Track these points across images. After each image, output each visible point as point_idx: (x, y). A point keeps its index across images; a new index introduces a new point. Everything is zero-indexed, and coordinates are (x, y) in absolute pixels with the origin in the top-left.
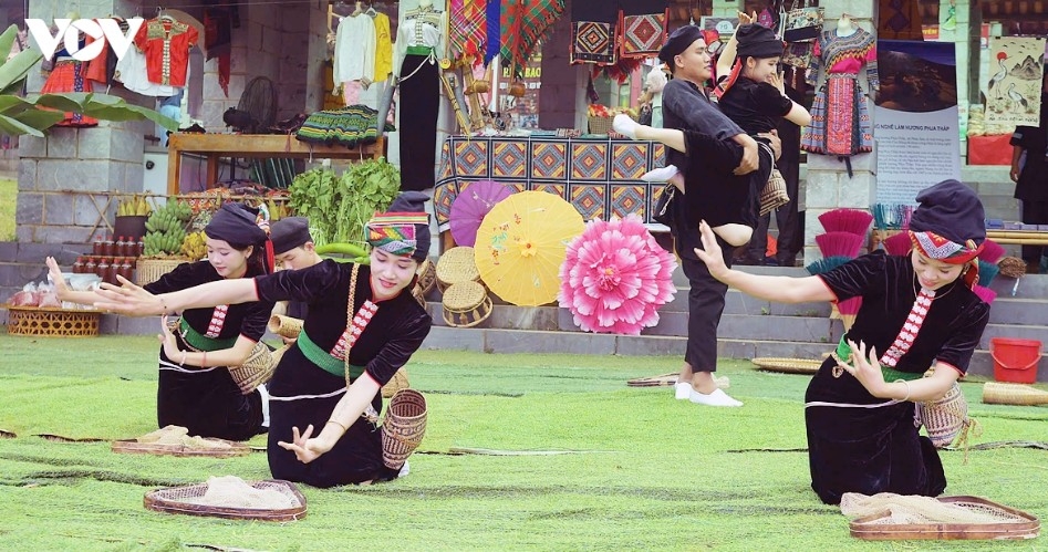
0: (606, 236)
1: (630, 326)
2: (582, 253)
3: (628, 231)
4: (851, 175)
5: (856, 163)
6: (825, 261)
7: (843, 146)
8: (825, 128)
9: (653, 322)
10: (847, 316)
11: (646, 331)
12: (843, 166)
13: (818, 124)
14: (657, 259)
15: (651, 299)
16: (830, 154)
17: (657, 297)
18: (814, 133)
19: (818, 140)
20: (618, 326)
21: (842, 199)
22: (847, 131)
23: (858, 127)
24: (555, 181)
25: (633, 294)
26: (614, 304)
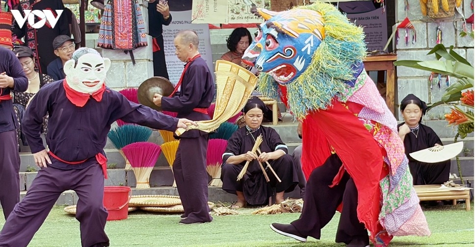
4: (134, 63)
5: (137, 54)
6: (119, 128)
7: (126, 43)
8: (113, 30)
10: (136, 168)
12: (128, 57)
13: (108, 28)
16: (118, 49)
18: (106, 34)
19: (109, 39)
21: (129, 81)
22: (128, 32)
23: (136, 28)
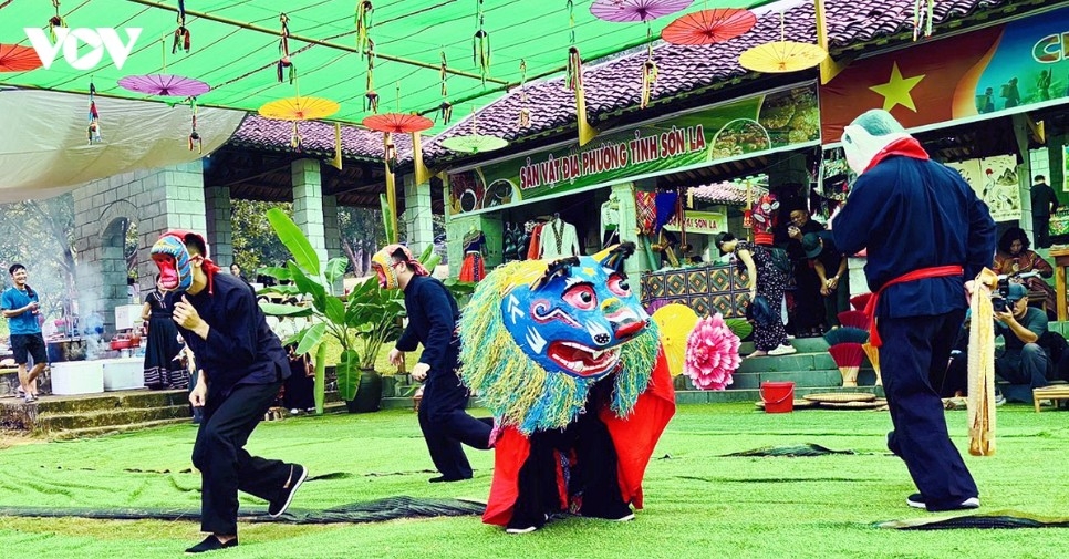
0: (704, 328)
1: (719, 385)
2: (693, 340)
3: (714, 324)
9: (730, 382)
11: (728, 387)
14: (729, 341)
15: (727, 367)
17: (731, 365)
20: (713, 385)
24: (681, 297)
25: (716, 364)
26: (707, 371)
